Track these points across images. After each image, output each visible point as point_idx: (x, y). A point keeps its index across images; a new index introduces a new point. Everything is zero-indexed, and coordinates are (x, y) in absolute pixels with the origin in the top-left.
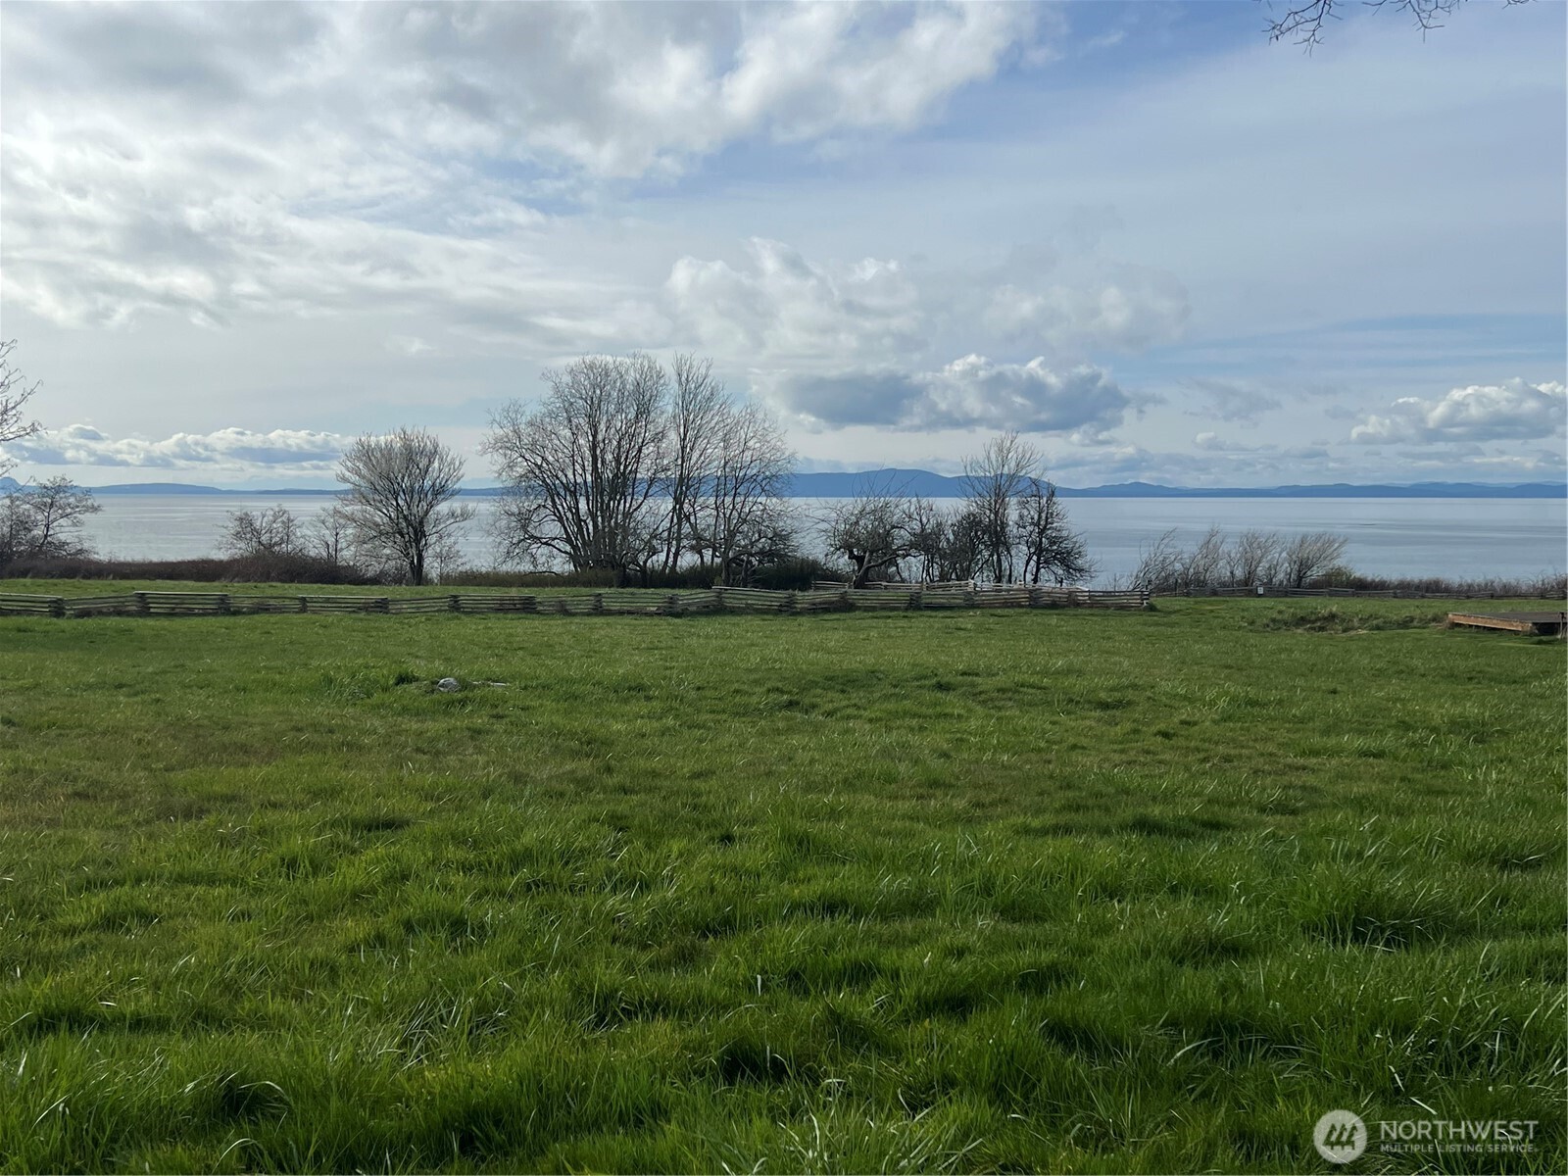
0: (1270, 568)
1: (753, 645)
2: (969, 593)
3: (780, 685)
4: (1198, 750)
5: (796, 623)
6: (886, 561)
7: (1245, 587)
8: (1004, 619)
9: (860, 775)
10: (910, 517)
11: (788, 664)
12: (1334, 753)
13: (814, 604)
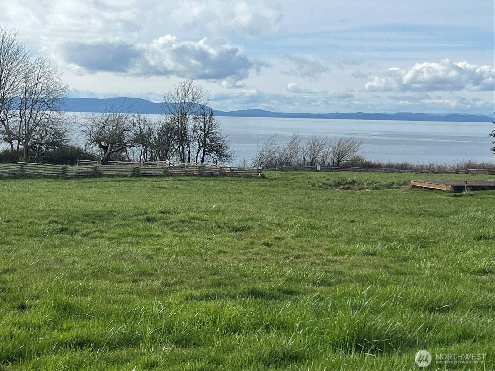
0: (323, 156)
1: (41, 196)
2: (166, 168)
3: (56, 219)
4: (283, 252)
5: (67, 184)
6: (120, 149)
7: (311, 166)
8: (185, 182)
9: (101, 269)
10: (134, 125)
11: (62, 207)
12: (353, 253)
13: (78, 173)
